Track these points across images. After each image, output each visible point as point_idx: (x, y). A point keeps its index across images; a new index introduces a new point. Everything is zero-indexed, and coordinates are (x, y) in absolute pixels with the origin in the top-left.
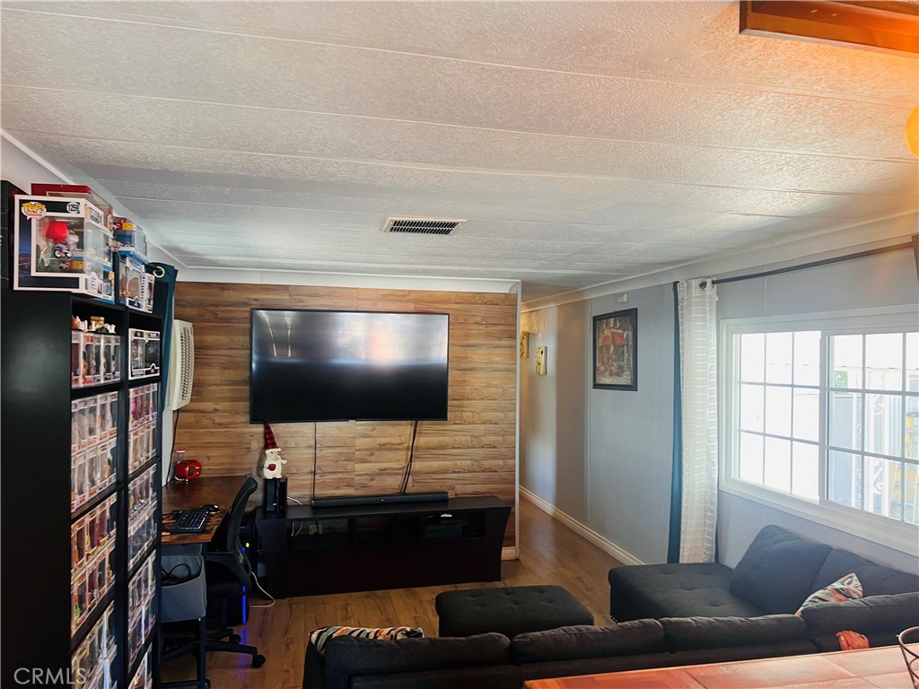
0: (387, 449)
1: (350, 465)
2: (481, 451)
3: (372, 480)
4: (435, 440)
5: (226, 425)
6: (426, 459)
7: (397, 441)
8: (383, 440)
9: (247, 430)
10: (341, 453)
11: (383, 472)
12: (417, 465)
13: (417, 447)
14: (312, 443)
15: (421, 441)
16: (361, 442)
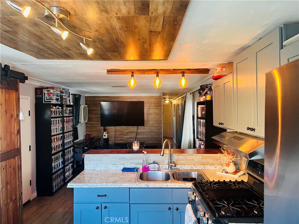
0: (131, 133)
1: (123, 136)
2: (153, 133)
3: (128, 139)
4: (142, 131)
5: (96, 127)
6: (140, 135)
7: (133, 131)
8: (130, 131)
9: (100, 128)
10: (121, 133)
11: (130, 138)
12: (138, 136)
13: (138, 132)
14: (115, 131)
15: (139, 131)
16: (125, 131)
